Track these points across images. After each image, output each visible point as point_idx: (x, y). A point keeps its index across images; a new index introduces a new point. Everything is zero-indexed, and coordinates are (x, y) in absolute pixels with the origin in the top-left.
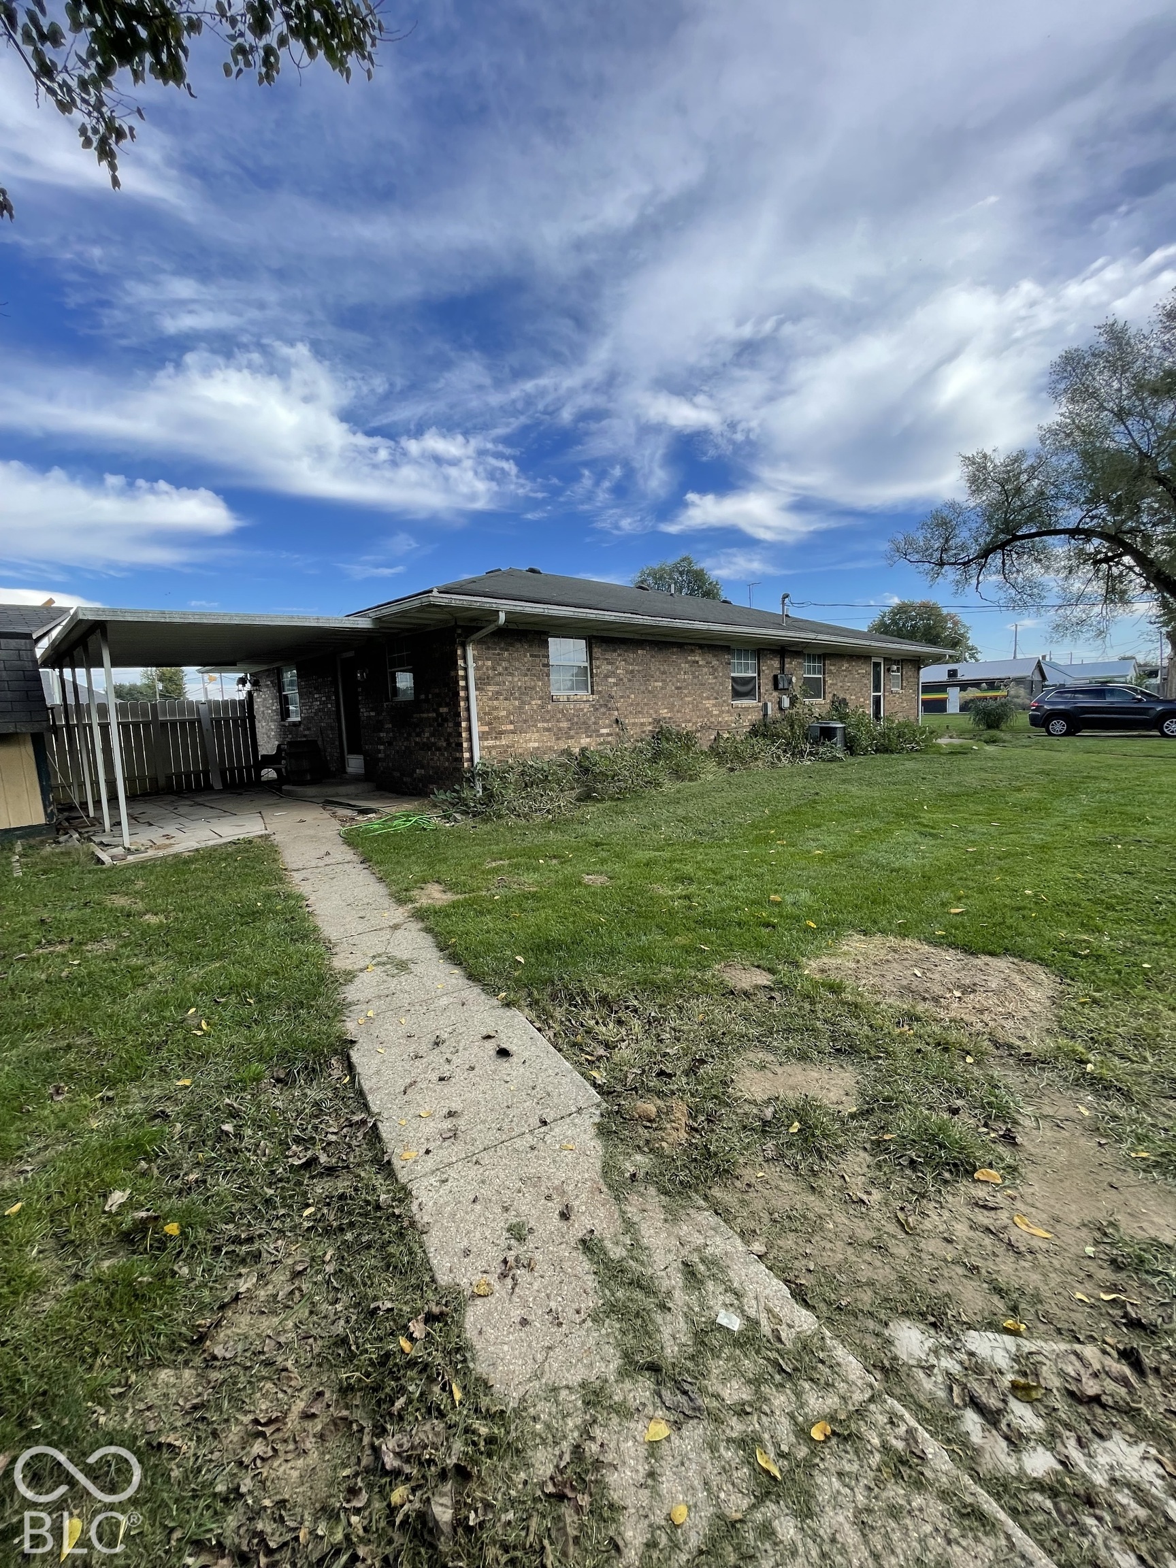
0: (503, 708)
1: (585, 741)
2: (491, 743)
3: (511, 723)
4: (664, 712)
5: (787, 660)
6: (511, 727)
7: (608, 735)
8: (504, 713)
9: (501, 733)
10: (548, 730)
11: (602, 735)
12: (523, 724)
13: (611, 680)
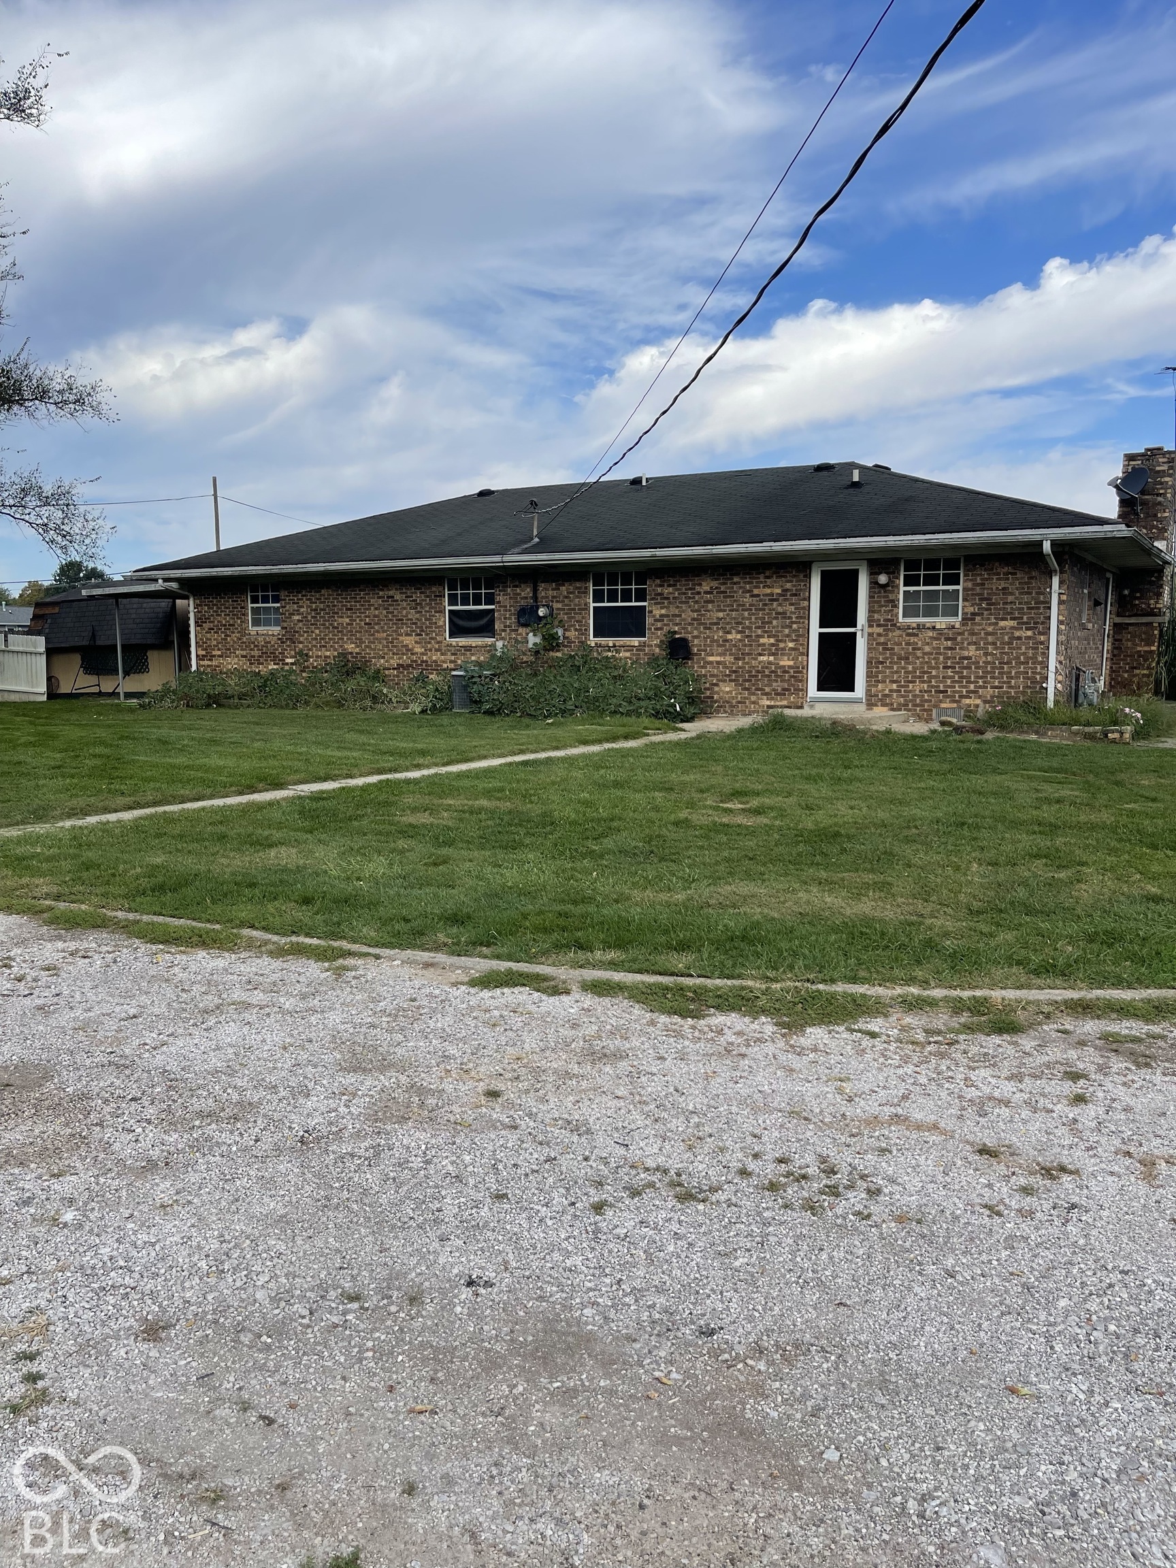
0: (214, 638)
1: (272, 666)
2: (206, 663)
3: (219, 650)
4: (350, 647)
5: (542, 586)
6: (219, 653)
7: (292, 664)
8: (215, 643)
9: (214, 656)
10: (242, 656)
11: (287, 664)
12: (228, 652)
13: (296, 618)
